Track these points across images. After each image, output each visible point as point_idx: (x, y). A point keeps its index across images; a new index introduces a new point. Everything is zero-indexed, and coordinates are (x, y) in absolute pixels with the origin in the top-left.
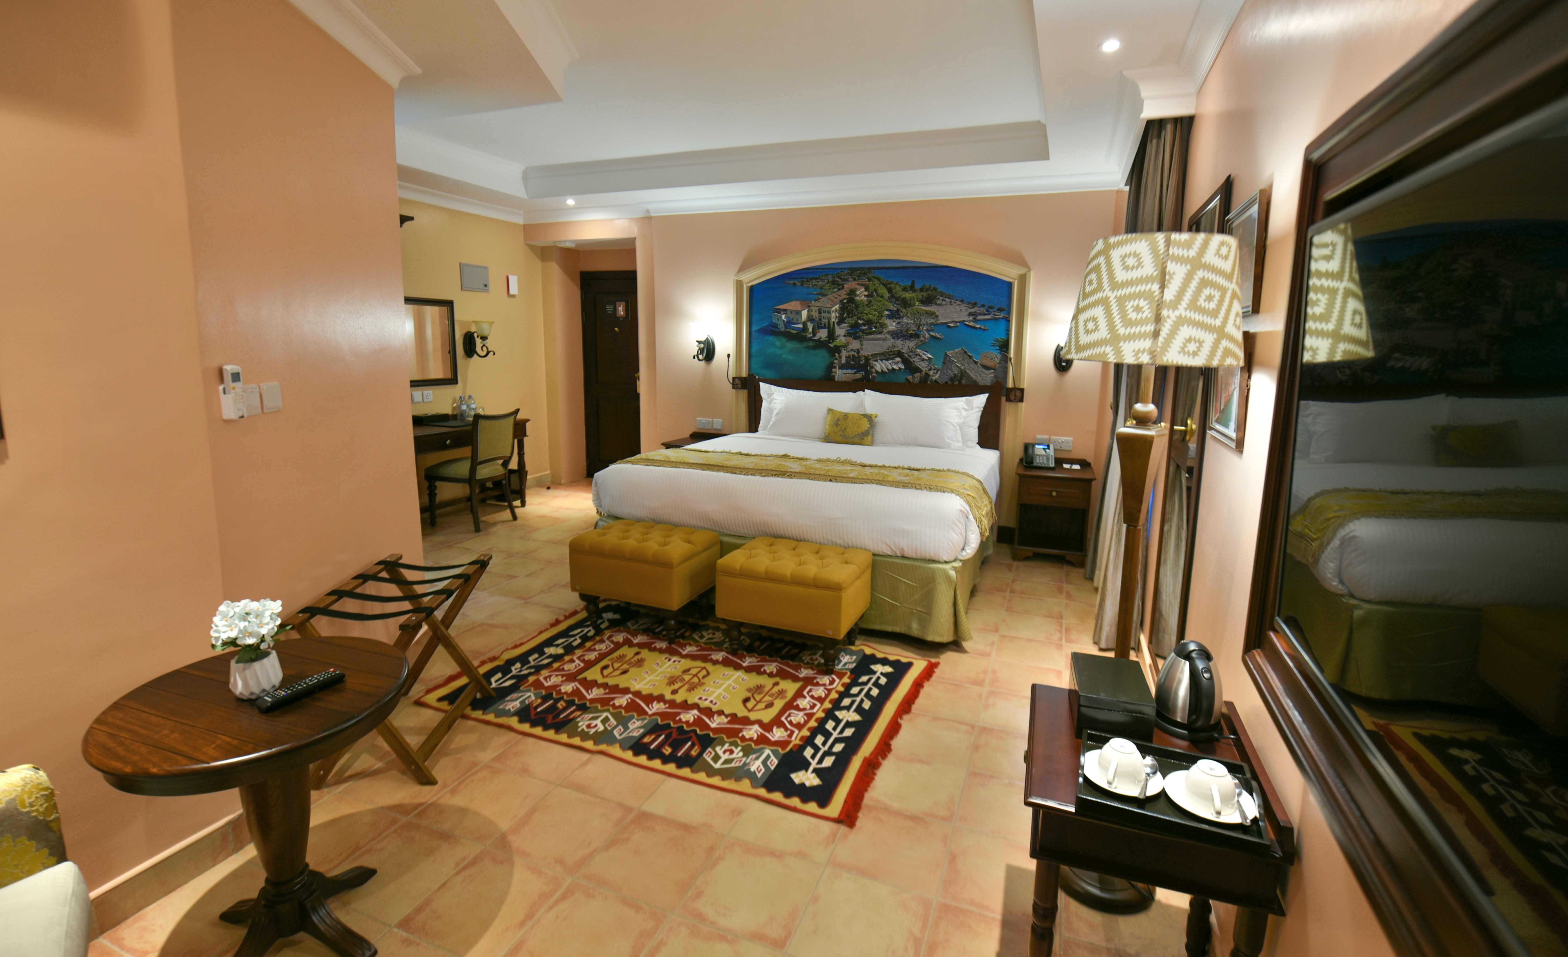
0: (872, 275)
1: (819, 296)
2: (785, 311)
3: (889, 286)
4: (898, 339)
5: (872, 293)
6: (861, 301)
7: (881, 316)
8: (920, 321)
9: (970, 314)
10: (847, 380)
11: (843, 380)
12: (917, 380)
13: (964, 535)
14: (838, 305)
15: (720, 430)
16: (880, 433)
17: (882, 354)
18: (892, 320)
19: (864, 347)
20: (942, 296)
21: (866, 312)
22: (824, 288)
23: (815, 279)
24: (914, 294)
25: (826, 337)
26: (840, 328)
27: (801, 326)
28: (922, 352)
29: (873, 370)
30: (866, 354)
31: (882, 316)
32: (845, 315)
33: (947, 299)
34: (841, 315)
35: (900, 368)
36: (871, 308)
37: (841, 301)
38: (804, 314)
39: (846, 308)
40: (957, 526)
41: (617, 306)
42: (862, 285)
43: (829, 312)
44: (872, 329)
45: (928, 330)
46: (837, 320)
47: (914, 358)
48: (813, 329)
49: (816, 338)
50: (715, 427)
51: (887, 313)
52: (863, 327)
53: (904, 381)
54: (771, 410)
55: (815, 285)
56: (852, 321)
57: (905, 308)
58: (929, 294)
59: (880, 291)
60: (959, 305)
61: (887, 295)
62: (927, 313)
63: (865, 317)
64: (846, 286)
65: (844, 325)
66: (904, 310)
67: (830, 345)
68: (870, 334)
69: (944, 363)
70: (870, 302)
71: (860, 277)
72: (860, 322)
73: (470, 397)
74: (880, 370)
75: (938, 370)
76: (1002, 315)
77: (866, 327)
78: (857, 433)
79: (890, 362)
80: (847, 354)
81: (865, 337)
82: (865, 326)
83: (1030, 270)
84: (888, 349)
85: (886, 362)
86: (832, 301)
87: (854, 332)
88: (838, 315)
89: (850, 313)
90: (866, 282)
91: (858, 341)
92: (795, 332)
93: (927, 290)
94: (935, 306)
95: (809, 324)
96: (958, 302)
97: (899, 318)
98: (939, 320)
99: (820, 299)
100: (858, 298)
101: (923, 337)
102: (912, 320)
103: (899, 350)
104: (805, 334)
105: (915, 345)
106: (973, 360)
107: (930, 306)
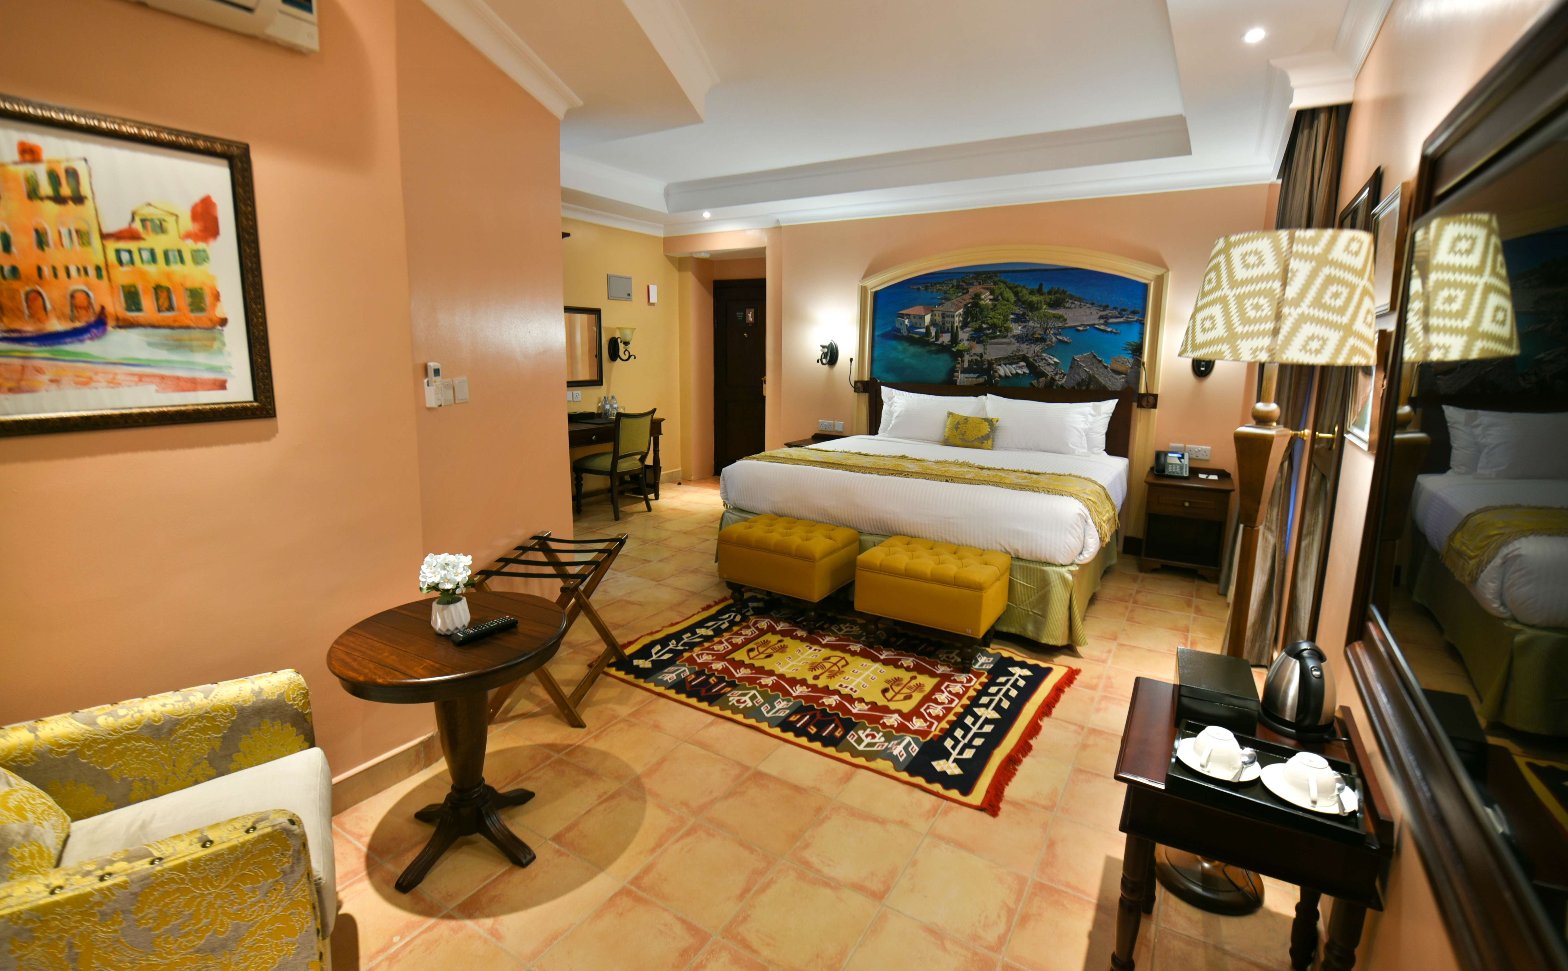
0: (998, 279)
1: (944, 301)
2: (908, 316)
3: (1015, 289)
4: (1023, 343)
5: (998, 297)
6: (986, 305)
7: (1006, 320)
8: (1048, 324)
9: (1101, 317)
10: (969, 384)
11: (965, 384)
12: (1042, 385)
13: (1082, 539)
14: (962, 310)
15: (841, 432)
16: (1001, 438)
17: (1006, 358)
18: (1017, 324)
19: (987, 351)
20: (1071, 299)
21: (991, 316)
22: (949, 292)
23: (940, 283)
24: (1042, 297)
25: (949, 342)
26: (964, 332)
27: (924, 330)
28: (1049, 356)
29: (997, 375)
30: (989, 359)
31: (1007, 320)
32: (969, 320)
33: (1076, 302)
34: (965, 319)
35: (1024, 373)
36: (996, 311)
37: (966, 305)
38: (928, 318)
39: (971, 312)
40: (1075, 529)
41: (747, 312)
42: (987, 289)
43: (953, 317)
44: (996, 333)
46: (961, 325)
47: (1040, 362)
48: (936, 333)
49: (939, 342)
50: (836, 429)
51: (1012, 316)
52: (987, 332)
53: (1028, 386)
54: (891, 413)
55: (940, 289)
56: (976, 325)
57: (1032, 312)
58: (1057, 297)
59: (1005, 295)
60: (1089, 308)
61: (1013, 298)
62: (1054, 317)
63: (990, 321)
64: (971, 290)
65: (968, 329)
66: (1030, 314)
67: (953, 349)
68: (995, 338)
69: (1071, 367)
70: (995, 306)
71: (985, 281)
72: (984, 326)
73: (613, 397)
74: (1003, 375)
75: (1065, 375)
76: (1136, 318)
77: (990, 331)
78: (977, 437)
79: (1014, 366)
80: (970, 359)
81: (989, 341)
82: (989, 330)
83: (1168, 270)
84: (1012, 353)
85: (1010, 366)
86: (956, 305)
87: (978, 337)
88: (961, 319)
89: (975, 318)
90: (991, 285)
91: (981, 345)
92: (918, 336)
93: (1055, 293)
94: (1063, 309)
95: (932, 328)
96: (1088, 305)
97: (1025, 322)
98: (1067, 324)
99: (944, 303)
100: (983, 302)
101: (1049, 341)
102: (1038, 323)
103: (1024, 354)
104: (927, 339)
105: (1040, 349)
106: (1103, 365)
107: (1058, 309)
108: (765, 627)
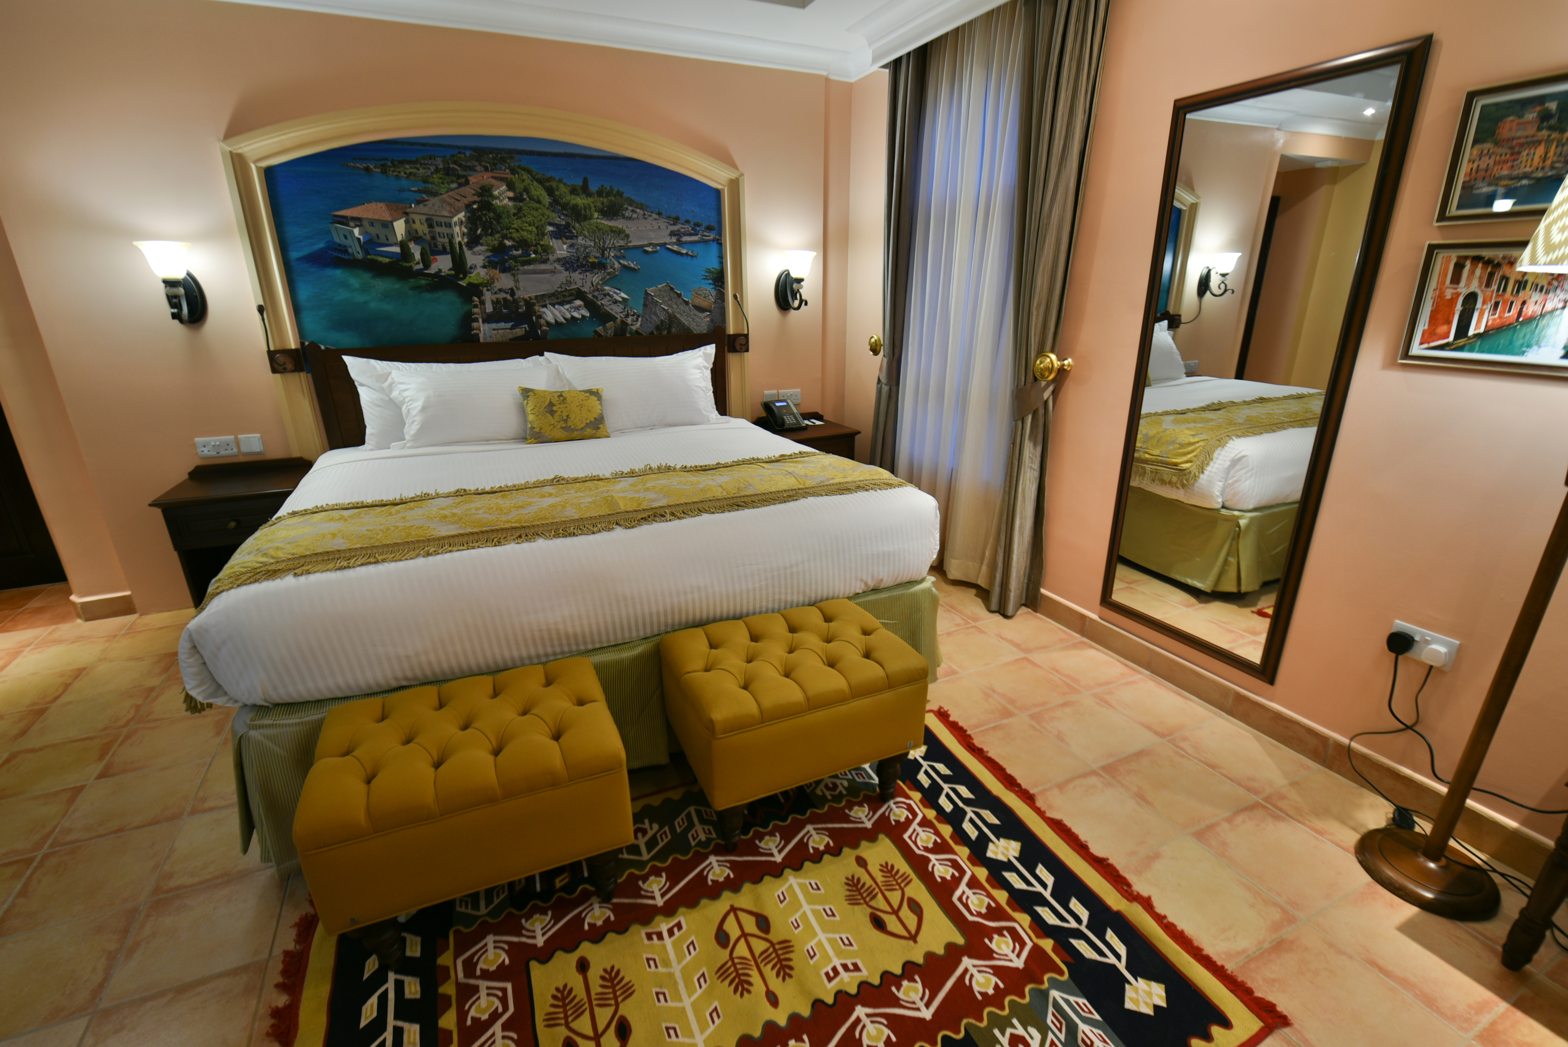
0: (517, 164)
1: (424, 196)
2: (358, 222)
3: (548, 184)
4: (574, 271)
5: (521, 195)
6: (504, 207)
7: (541, 234)
8: (604, 243)
9: (672, 234)
10: (500, 340)
11: (494, 340)
12: (610, 333)
14: (463, 214)
16: (610, 417)
17: (553, 295)
18: (560, 241)
19: (521, 284)
20: (631, 206)
21: (515, 226)
22: (431, 180)
23: (409, 162)
24: (589, 199)
25: (450, 270)
26: (474, 253)
27: (397, 249)
28: (613, 290)
29: (542, 321)
30: (526, 297)
31: (543, 234)
32: (479, 232)
33: (638, 210)
34: (471, 230)
35: (583, 316)
36: (524, 219)
37: (468, 207)
38: (400, 227)
39: (480, 218)
42: (502, 179)
43: (449, 225)
44: (530, 255)
46: (466, 240)
47: (602, 299)
48: (422, 254)
49: (433, 270)
51: (550, 228)
52: (515, 252)
53: (592, 335)
55: (411, 174)
56: (494, 241)
57: (579, 222)
58: (611, 201)
59: (534, 192)
60: (655, 219)
61: (546, 200)
62: (612, 231)
63: (515, 235)
64: (472, 180)
65: (479, 248)
66: (577, 225)
67: (461, 283)
68: (530, 262)
69: (645, 305)
70: (520, 209)
71: (495, 164)
72: (508, 243)
74: (553, 321)
75: (638, 316)
76: (712, 236)
77: (520, 252)
78: (588, 421)
79: (567, 306)
80: (494, 297)
81: (521, 268)
82: (517, 250)
83: (742, 174)
84: (561, 287)
85: (561, 308)
86: (450, 205)
87: (500, 261)
88: (465, 230)
89: (489, 229)
90: (507, 174)
91: (509, 275)
92: (387, 260)
93: (608, 194)
94: (622, 220)
95: (412, 245)
96: (654, 216)
97: (571, 238)
98: (630, 242)
99: (427, 200)
100: (498, 201)
101: (611, 268)
102: (591, 240)
103: (578, 288)
104: (407, 264)
105: (601, 280)
106: (683, 300)
107: (615, 220)
108: (504, 958)
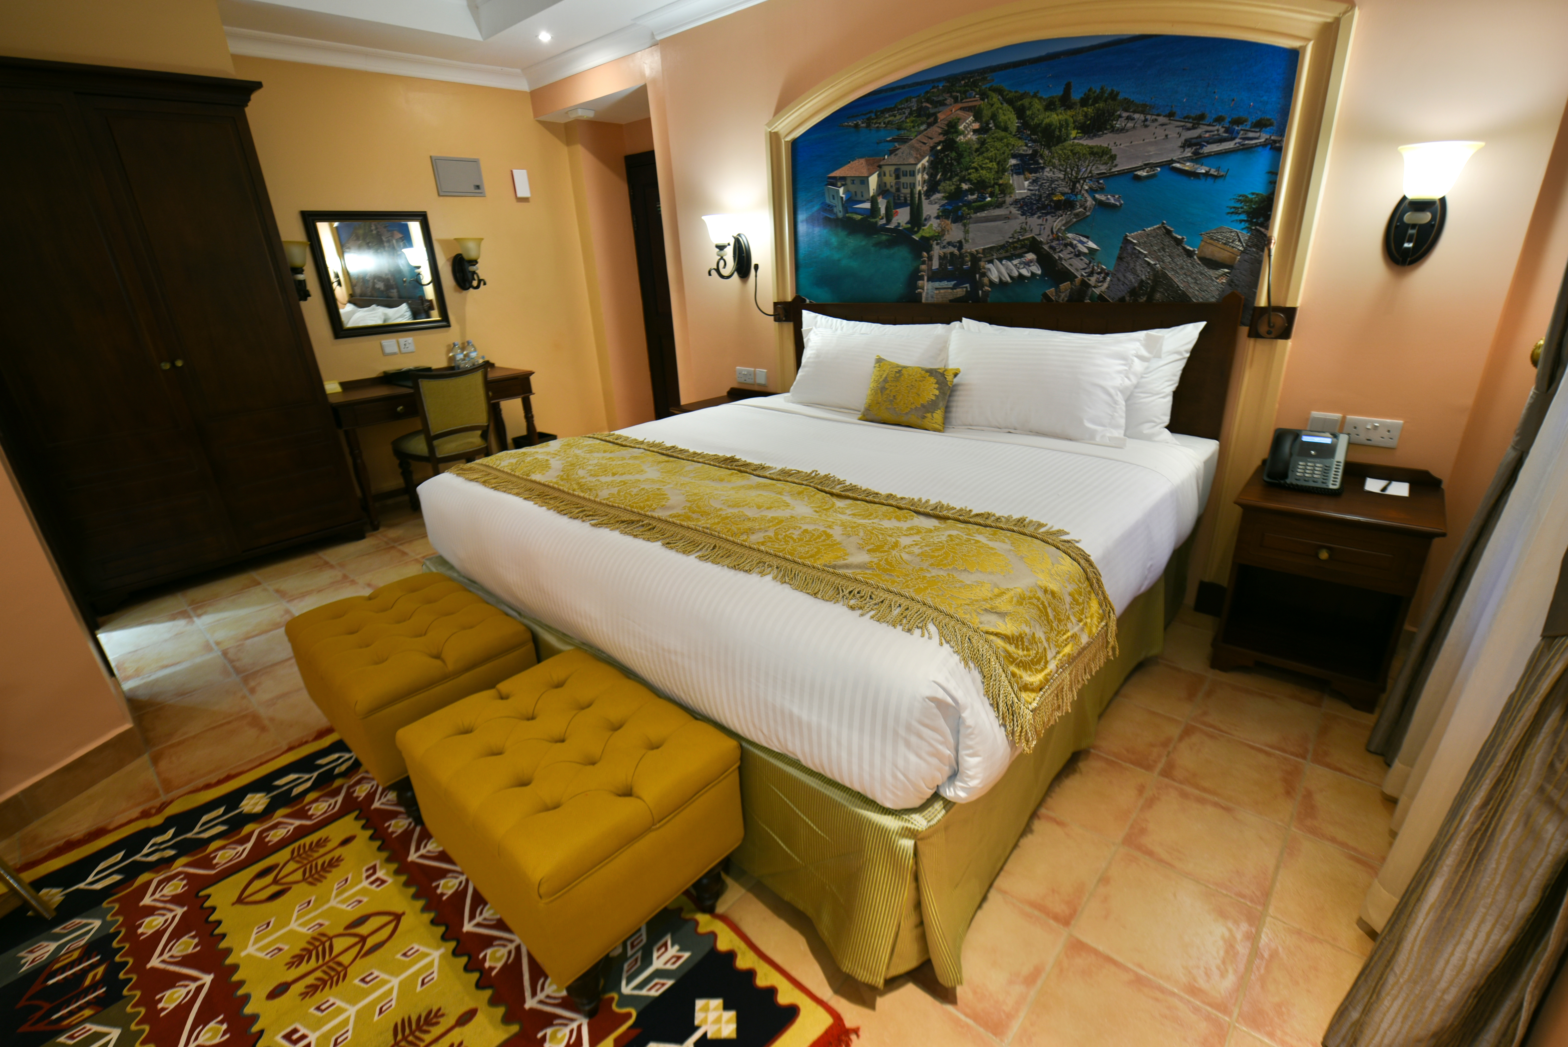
0: (988, 85)
1: (896, 144)
2: (843, 180)
3: (1019, 103)
4: (1032, 214)
5: (988, 124)
6: (967, 143)
7: (1001, 170)
8: (1078, 171)
9: (1187, 144)
10: (941, 300)
11: (935, 300)
12: (1064, 297)
14: (927, 158)
15: (764, 385)
16: (963, 407)
17: (1002, 247)
18: (1022, 176)
19: (971, 235)
20: (1126, 110)
21: (975, 165)
22: (905, 125)
23: (889, 110)
24: (1069, 113)
25: (907, 223)
26: (931, 203)
27: (867, 205)
28: (1079, 237)
29: (986, 280)
30: (973, 250)
31: (1004, 170)
32: (939, 177)
33: (1136, 116)
34: (932, 176)
35: (1033, 274)
36: (985, 155)
37: (933, 148)
38: (873, 180)
39: (942, 161)
42: (970, 109)
43: (913, 174)
44: (986, 198)
45: (1092, 191)
46: (925, 188)
47: (1062, 250)
48: (887, 209)
49: (894, 224)
50: (758, 381)
51: (1013, 161)
52: (970, 197)
55: (889, 122)
56: (949, 186)
57: (1049, 147)
58: (1098, 109)
59: (1002, 118)
60: (1162, 125)
61: (1014, 123)
62: (1092, 153)
63: (974, 176)
64: (941, 116)
65: (938, 196)
66: (1046, 152)
67: (914, 237)
68: (982, 208)
69: (1120, 258)
70: (983, 143)
71: (965, 92)
72: (965, 186)
73: (471, 342)
74: (997, 280)
75: (1107, 274)
76: (1264, 137)
77: (975, 196)
78: (914, 405)
79: (1016, 262)
80: (942, 252)
81: (973, 216)
82: (972, 194)
83: (1351, 7)
84: (1013, 237)
85: (1009, 263)
86: (917, 150)
87: (954, 209)
88: (926, 177)
89: (949, 172)
90: (977, 101)
91: (959, 225)
92: (859, 217)
93: (1096, 100)
94: (1110, 135)
95: (880, 200)
96: (1162, 119)
97: (1035, 171)
98: (1116, 166)
99: (899, 149)
100: (962, 137)
101: (1081, 207)
102: (1061, 170)
103: (1033, 238)
104: (874, 220)
105: (1064, 225)
106: (1184, 249)
107: (1100, 136)
